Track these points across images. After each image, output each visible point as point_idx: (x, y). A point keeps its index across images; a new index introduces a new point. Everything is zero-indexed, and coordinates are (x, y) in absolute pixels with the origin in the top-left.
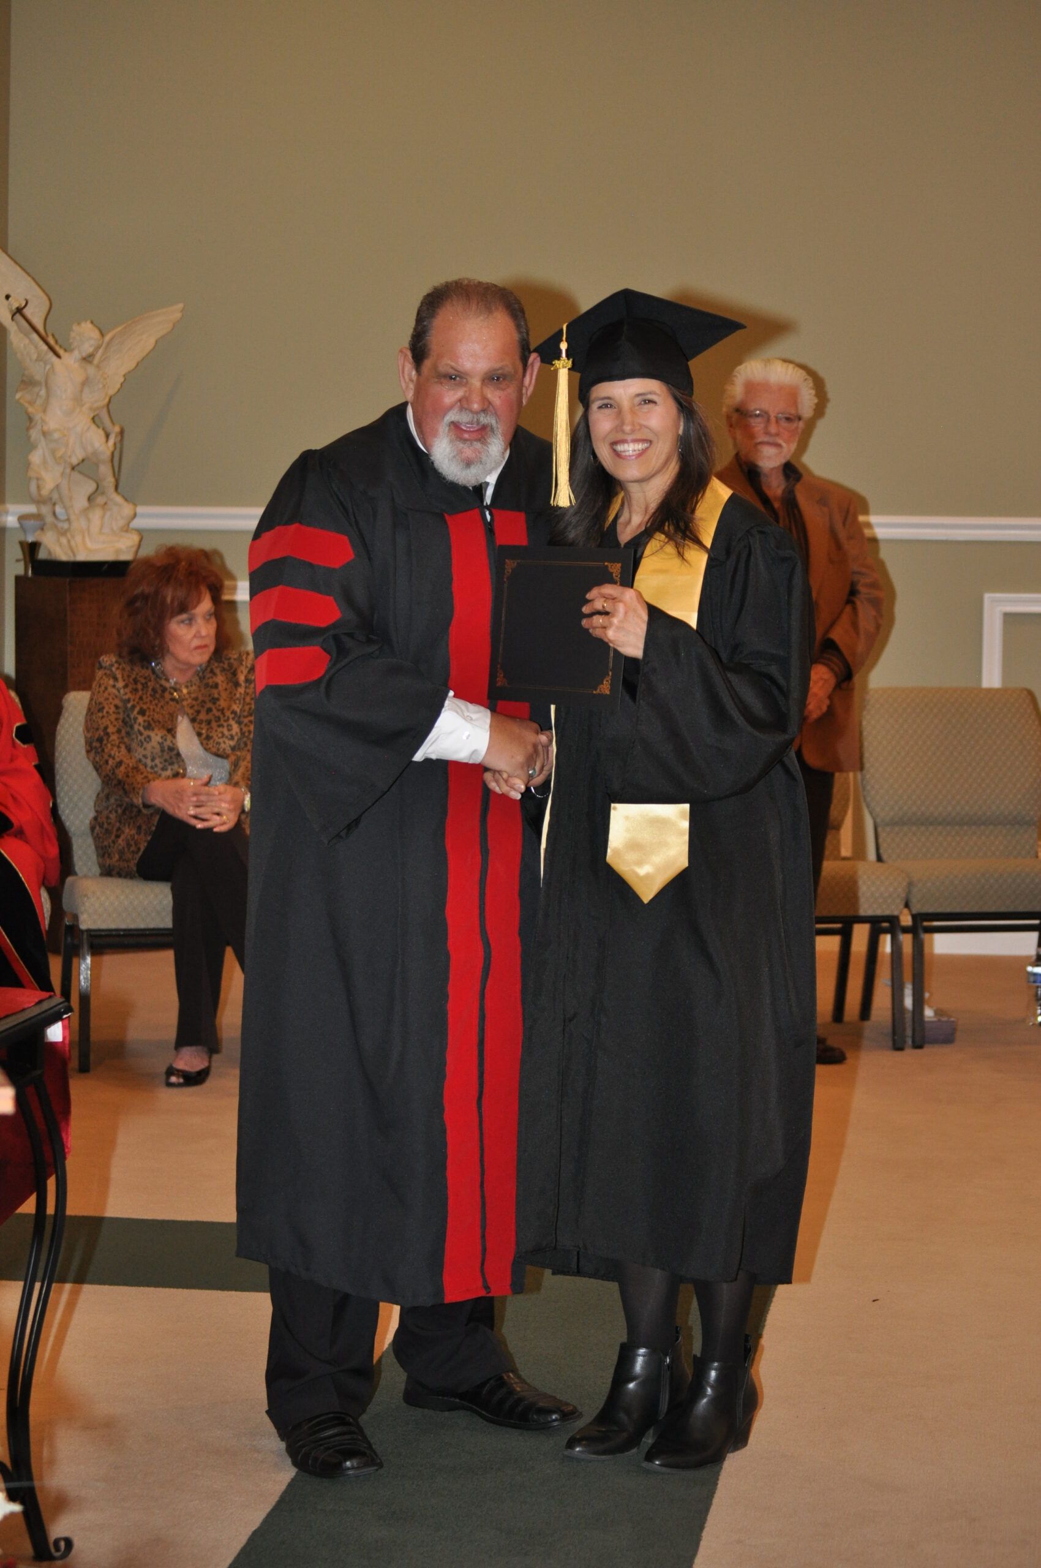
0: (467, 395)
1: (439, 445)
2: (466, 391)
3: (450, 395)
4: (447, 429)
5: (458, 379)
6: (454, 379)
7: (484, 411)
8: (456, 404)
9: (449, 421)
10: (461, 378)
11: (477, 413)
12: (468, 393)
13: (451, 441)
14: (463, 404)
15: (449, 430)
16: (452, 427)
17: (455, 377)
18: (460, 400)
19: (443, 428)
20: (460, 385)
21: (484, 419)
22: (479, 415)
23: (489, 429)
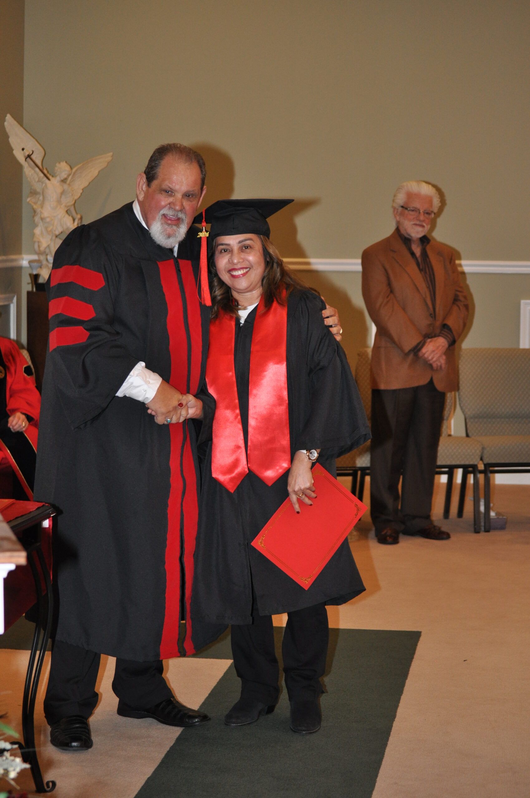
0: (174, 201)
1: (155, 225)
2: (174, 199)
3: (164, 200)
4: (161, 217)
5: (170, 192)
6: (168, 192)
7: (181, 211)
8: (167, 205)
9: (163, 213)
10: (172, 192)
11: (178, 211)
12: (175, 200)
13: (162, 224)
14: (171, 205)
15: (162, 219)
16: (163, 217)
17: (169, 192)
18: (169, 204)
19: (159, 216)
20: (171, 196)
21: (180, 215)
22: (178, 212)
23: (181, 220)
